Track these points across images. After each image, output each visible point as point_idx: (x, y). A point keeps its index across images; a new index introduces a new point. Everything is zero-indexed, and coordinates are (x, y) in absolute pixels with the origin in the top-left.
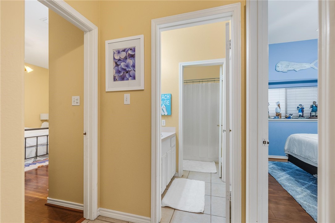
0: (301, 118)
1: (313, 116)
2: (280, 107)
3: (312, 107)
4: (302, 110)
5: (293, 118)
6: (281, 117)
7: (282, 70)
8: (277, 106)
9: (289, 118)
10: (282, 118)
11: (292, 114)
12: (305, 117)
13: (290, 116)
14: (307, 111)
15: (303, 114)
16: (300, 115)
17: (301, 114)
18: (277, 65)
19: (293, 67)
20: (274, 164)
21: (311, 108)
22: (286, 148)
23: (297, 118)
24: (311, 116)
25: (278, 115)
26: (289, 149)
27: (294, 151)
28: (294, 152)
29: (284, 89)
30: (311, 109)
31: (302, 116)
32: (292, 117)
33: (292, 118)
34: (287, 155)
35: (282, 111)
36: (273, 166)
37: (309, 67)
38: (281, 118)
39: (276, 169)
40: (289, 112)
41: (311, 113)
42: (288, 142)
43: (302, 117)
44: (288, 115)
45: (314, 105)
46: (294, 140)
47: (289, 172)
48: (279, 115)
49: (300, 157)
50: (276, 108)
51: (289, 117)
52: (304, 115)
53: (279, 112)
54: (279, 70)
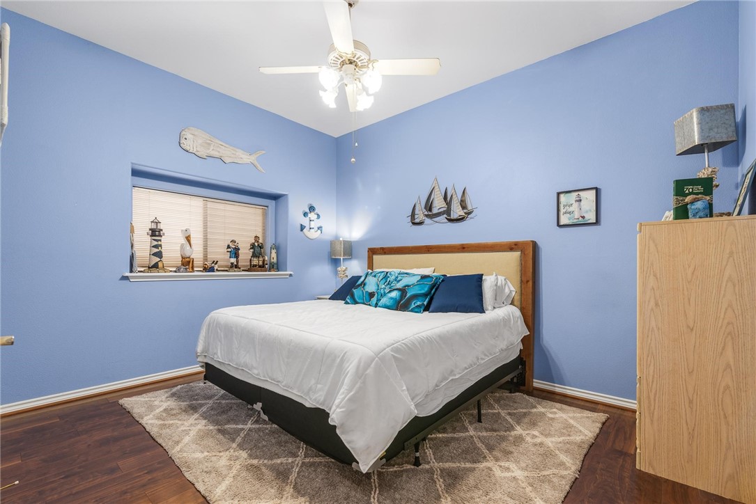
0: (235, 271)
1: (255, 266)
2: (192, 242)
3: (253, 246)
4: (235, 252)
5: (219, 271)
6: (193, 268)
7: (195, 150)
8: (184, 241)
9: (212, 269)
10: (195, 269)
11: (217, 261)
12: (242, 269)
13: (213, 265)
14: (245, 254)
15: (237, 262)
16: (232, 264)
17: (233, 260)
18: (183, 133)
19: (219, 152)
20: (173, 395)
21: (251, 248)
22: (199, 349)
23: (227, 271)
24: (251, 265)
25: (187, 263)
26: (206, 350)
27: (216, 354)
28: (216, 356)
29: (201, 199)
30: (252, 250)
31: (237, 266)
32: (216, 267)
33: (217, 270)
34: (203, 364)
35: (197, 254)
36: (169, 403)
37: (248, 161)
38: (193, 271)
39: (174, 412)
40: (211, 257)
41: (251, 260)
42: (204, 334)
43: (236, 268)
44: (209, 264)
45: (256, 244)
46: (216, 324)
47: (204, 409)
48: (189, 262)
49: (229, 368)
50: (182, 246)
51: (210, 268)
52: (240, 264)
53: (188, 255)
54: (188, 148)
